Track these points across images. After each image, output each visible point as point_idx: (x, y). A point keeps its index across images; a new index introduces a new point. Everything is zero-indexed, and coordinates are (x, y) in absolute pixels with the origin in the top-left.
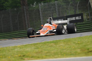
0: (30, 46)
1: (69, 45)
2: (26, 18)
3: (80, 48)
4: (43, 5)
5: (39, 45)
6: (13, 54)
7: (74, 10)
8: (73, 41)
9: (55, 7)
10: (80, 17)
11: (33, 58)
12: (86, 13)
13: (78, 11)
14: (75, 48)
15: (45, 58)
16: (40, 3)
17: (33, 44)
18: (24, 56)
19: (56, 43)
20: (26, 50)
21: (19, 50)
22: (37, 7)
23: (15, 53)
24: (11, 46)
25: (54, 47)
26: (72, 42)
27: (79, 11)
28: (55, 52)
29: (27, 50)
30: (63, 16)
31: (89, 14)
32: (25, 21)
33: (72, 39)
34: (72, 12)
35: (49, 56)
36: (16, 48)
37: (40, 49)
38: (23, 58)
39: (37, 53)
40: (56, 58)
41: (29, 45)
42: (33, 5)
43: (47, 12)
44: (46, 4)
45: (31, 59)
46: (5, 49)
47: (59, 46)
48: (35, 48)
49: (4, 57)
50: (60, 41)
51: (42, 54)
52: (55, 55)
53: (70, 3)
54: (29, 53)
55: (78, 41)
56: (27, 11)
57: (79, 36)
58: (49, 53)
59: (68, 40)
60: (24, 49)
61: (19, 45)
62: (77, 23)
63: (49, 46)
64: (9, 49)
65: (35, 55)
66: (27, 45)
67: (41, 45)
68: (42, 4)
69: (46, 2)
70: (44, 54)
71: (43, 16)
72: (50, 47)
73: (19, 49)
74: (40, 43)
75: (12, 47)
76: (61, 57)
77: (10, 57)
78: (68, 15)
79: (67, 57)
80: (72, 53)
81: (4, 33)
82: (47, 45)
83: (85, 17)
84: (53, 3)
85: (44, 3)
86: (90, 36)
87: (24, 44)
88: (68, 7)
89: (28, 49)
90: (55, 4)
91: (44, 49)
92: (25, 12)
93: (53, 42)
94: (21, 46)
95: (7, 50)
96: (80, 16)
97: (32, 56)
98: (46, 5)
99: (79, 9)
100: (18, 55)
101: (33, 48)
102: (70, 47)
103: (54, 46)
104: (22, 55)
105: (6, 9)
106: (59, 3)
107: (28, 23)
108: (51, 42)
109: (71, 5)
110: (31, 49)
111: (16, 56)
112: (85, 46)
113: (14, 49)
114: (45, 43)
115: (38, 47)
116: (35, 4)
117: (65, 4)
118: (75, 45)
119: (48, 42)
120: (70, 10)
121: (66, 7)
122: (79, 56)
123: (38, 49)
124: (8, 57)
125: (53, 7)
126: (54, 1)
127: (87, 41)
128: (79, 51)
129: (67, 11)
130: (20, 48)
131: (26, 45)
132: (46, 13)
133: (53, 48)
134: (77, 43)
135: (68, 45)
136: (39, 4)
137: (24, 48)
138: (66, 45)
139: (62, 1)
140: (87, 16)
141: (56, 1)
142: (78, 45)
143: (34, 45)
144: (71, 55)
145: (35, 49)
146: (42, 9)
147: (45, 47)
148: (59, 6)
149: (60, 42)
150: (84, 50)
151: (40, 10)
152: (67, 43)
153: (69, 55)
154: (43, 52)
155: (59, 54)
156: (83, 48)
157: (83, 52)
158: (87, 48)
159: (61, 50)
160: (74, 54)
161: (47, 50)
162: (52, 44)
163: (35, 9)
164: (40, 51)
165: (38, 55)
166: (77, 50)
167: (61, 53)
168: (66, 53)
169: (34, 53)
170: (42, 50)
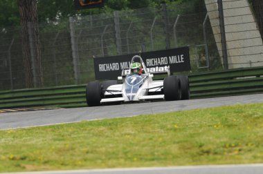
0: (42, 131)
1: (149, 132)
2: (32, 55)
3: (178, 143)
4: (82, 20)
5: (68, 131)
7: (164, 38)
8: (158, 123)
9: (113, 28)
10: (182, 58)
11: (48, 166)
12: (199, 48)
13: (176, 41)
14: (164, 142)
15: (81, 167)
16: (71, 16)
17: (50, 127)
18: (23, 159)
19: (112, 125)
20: (29, 143)
21: (10, 143)
22: (65, 26)
25: (107, 136)
26: (157, 125)
27: (178, 41)
28: (110, 150)
29: (33, 142)
30: (134, 52)
31: (207, 51)
32: (31, 63)
33: (156, 117)
34: (157, 44)
35: (91, 160)
36: (3, 137)
37: (68, 142)
38: (23, 163)
39: (59, 151)
41: (39, 128)
42: (52, 18)
43: (91, 39)
44: (89, 18)
45: (43, 167)
47: (122, 135)
48: (56, 137)
50: (123, 120)
51: (72, 155)
52: (110, 158)
53: (156, 18)
54: (38, 152)
55: (174, 124)
56: (37, 35)
57: (176, 109)
58: (92, 152)
59: (145, 119)
60: (25, 141)
61: (10, 128)
63: (93, 134)
65: (54, 157)
66: (33, 128)
67: (70, 130)
68: (79, 18)
69: (88, 14)
70: (79, 156)
71: (80, 52)
72: (96, 136)
73: (10, 138)
74: (68, 125)
76: (125, 166)
78: (148, 50)
79: (142, 166)
80: (156, 153)
82: (86, 132)
83: (194, 58)
84: (107, 17)
85: (83, 14)
86: (208, 109)
87: (26, 127)
88: (150, 30)
89: (36, 141)
90: (112, 20)
91: (79, 143)
92: (31, 40)
93: (104, 124)
94: (17, 130)
96: (182, 56)
97: (46, 159)
98: (89, 22)
99: (180, 35)
100: (8, 156)
101: (50, 136)
102: (151, 139)
103: (106, 134)
104: (18, 156)
106: (125, 17)
107: (36, 70)
108: (99, 124)
109: (157, 23)
110: (43, 141)
111: (3, 157)
112: (192, 136)
114: (82, 125)
115: (63, 136)
116: (57, 18)
117: (141, 20)
118: (166, 134)
119: (91, 122)
120: (154, 38)
121: (142, 27)
122: (174, 164)
123: (61, 140)
125: (107, 26)
126: (112, 12)
127: (197, 123)
128: (174, 149)
129: (145, 38)
130: (14, 137)
131: (29, 130)
132: (88, 42)
133: (105, 141)
134: (171, 129)
135: (146, 132)
136: (70, 18)
137: (24, 138)
138: (139, 132)
139: (134, 13)
140: (199, 53)
141: (118, 11)
142: (172, 133)
143: (53, 131)
144: (153, 160)
145: (55, 140)
146: (76, 33)
147: (83, 135)
148: (125, 25)
149: (123, 124)
150: (189, 149)
151: (72, 34)
152: (144, 126)
153: (146, 160)
154: (77, 150)
155: (120, 156)
156: (186, 141)
157: (186, 153)
158: (197, 142)
159: (125, 146)
160: (163, 157)
161: (88, 144)
162: (101, 129)
163: (59, 31)
164: (67, 146)
165: (62, 158)
166: (169, 146)
167: (126, 153)
168: (140, 155)
169: (51, 150)
170: (73, 144)
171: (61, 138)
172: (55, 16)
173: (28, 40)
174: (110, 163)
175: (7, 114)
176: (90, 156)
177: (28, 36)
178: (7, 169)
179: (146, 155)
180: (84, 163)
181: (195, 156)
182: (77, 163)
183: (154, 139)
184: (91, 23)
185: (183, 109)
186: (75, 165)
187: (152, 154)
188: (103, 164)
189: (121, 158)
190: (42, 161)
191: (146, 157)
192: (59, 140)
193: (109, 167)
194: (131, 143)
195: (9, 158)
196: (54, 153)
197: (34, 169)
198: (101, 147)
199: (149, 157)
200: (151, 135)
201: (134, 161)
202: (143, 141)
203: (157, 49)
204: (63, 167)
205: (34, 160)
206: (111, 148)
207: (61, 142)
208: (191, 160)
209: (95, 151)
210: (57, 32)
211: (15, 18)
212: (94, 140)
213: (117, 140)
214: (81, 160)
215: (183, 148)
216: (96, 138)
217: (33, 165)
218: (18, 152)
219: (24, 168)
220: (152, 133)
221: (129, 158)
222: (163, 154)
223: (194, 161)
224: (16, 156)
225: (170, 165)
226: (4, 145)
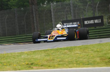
0: (40, 52)
2: (35, 19)
3: (99, 57)
5: (51, 52)
6: (19, 61)
7: (92, 12)
9: (70, 8)
10: (100, 21)
11: (43, 67)
12: (107, 16)
13: (97, 13)
14: (93, 57)
15: (57, 67)
17: (43, 50)
18: (32, 64)
19: (70, 49)
20: (34, 57)
21: (26, 57)
22: (49, 7)
23: (22, 60)
24: (16, 52)
25: (68, 54)
26: (90, 49)
27: (98, 13)
28: (70, 60)
29: (36, 57)
30: (79, 18)
32: (34, 23)
33: (90, 46)
34: (89, 14)
35: (62, 64)
36: (23, 55)
37: (52, 57)
38: (32, 66)
39: (47, 61)
40: (71, 67)
41: (38, 51)
42: (43, 4)
43: (60, 13)
44: (59, 3)
45: (41, 67)
46: (10, 55)
47: (75, 54)
48: (46, 55)
49: (8, 65)
50: (75, 47)
51: (53, 62)
52: (70, 64)
53: (88, 3)
54: (38, 61)
55: (98, 49)
56: (37, 11)
57: (98, 43)
58: (62, 61)
59: (85, 47)
60: (33, 56)
61: (26, 51)
62: (96, 27)
63: (62, 53)
64: (14, 55)
65: (45, 63)
66: (36, 51)
67: (52, 52)
68: (55, 4)
70: (56, 63)
71: (55, 18)
72: (64, 54)
73: (26, 55)
74: (51, 50)
75: (18, 53)
76: (76, 67)
77: (16, 65)
78: (85, 17)
79: (84, 67)
80: (90, 62)
81: (8, 36)
82: (59, 52)
83: (105, 20)
84: (67, 3)
85: (57, 2)
88: (86, 8)
89: (38, 56)
90: (69, 4)
91: (56, 57)
92: (34, 13)
93: (67, 49)
94: (29, 52)
95: (12, 56)
96: (100, 19)
97: (42, 64)
99: (99, 10)
100: (25, 63)
101: (43, 54)
102: (87, 55)
103: (68, 53)
104: (30, 63)
105: (11, 9)
106: (75, 3)
107: (36, 26)
108: (65, 49)
109: (89, 5)
110: (40, 56)
111: (23, 63)
112: (105, 54)
113: (20, 56)
114: (57, 50)
115: (49, 54)
117: (82, 4)
118: (94, 53)
119: (61, 48)
120: (88, 12)
121: (83, 7)
122: (98, 66)
123: (49, 56)
124: (14, 65)
125: (67, 7)
126: (69, 1)
127: (107, 48)
128: (98, 60)
129: (84, 12)
130: (28, 55)
131: (34, 52)
133: (68, 56)
134: (96, 51)
135: (85, 52)
136: (51, 3)
138: (82, 52)
140: (108, 19)
141: (72, 1)
142: (97, 53)
143: (44, 52)
144: (89, 64)
145: (46, 56)
146: (54, 10)
147: (58, 54)
148: (75, 6)
149: (75, 49)
150: (104, 59)
151: (52, 10)
152: (84, 50)
153: (86, 64)
154: (55, 60)
155: (74, 63)
156: (103, 56)
157: (103, 61)
158: (108, 57)
159: (76, 58)
160: (93, 63)
161: (60, 58)
162: (66, 51)
163: (46, 9)
164: (51, 58)
165: (49, 64)
166: (96, 58)
167: (77, 62)
168: (83, 62)
169: (44, 60)
170: (54, 58)
171: (48, 55)
172: (45, 3)
173: (33, 13)
174: (70, 66)
175: (24, 45)
176: (61, 63)
177: (33, 11)
178: (25, 69)
179: (86, 62)
180: (58, 66)
181: (107, 63)
182: (55, 66)
183: (89, 55)
184: (60, 5)
185: (101, 43)
186: (55, 67)
187: (88, 62)
188: (67, 66)
189: (75, 63)
190: (40, 65)
191: (85, 63)
192: (47, 56)
193: (69, 68)
194: (79, 57)
195: (26, 64)
196: (45, 62)
197: (36, 68)
198: (66, 59)
199: (87, 63)
200: (88, 54)
201: (80, 65)
202: (84, 56)
203: (89, 17)
204: (49, 68)
205: (37, 65)
206: (70, 59)
207: (48, 57)
208: (105, 64)
209: (63, 61)
210: (45, 10)
211: (27, 4)
212: (63, 56)
213: (73, 56)
214: (57, 65)
215: (102, 59)
216: (64, 55)
217: (36, 67)
218: (30, 61)
219: (32, 68)
220: (88, 53)
221: (78, 64)
222: (93, 62)
223: (106, 65)
224: (29, 63)
225: (96, 66)
226: (24, 58)
